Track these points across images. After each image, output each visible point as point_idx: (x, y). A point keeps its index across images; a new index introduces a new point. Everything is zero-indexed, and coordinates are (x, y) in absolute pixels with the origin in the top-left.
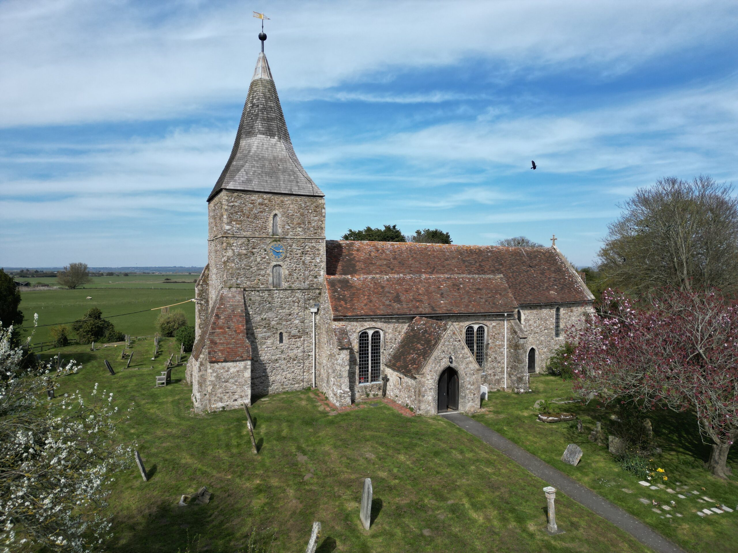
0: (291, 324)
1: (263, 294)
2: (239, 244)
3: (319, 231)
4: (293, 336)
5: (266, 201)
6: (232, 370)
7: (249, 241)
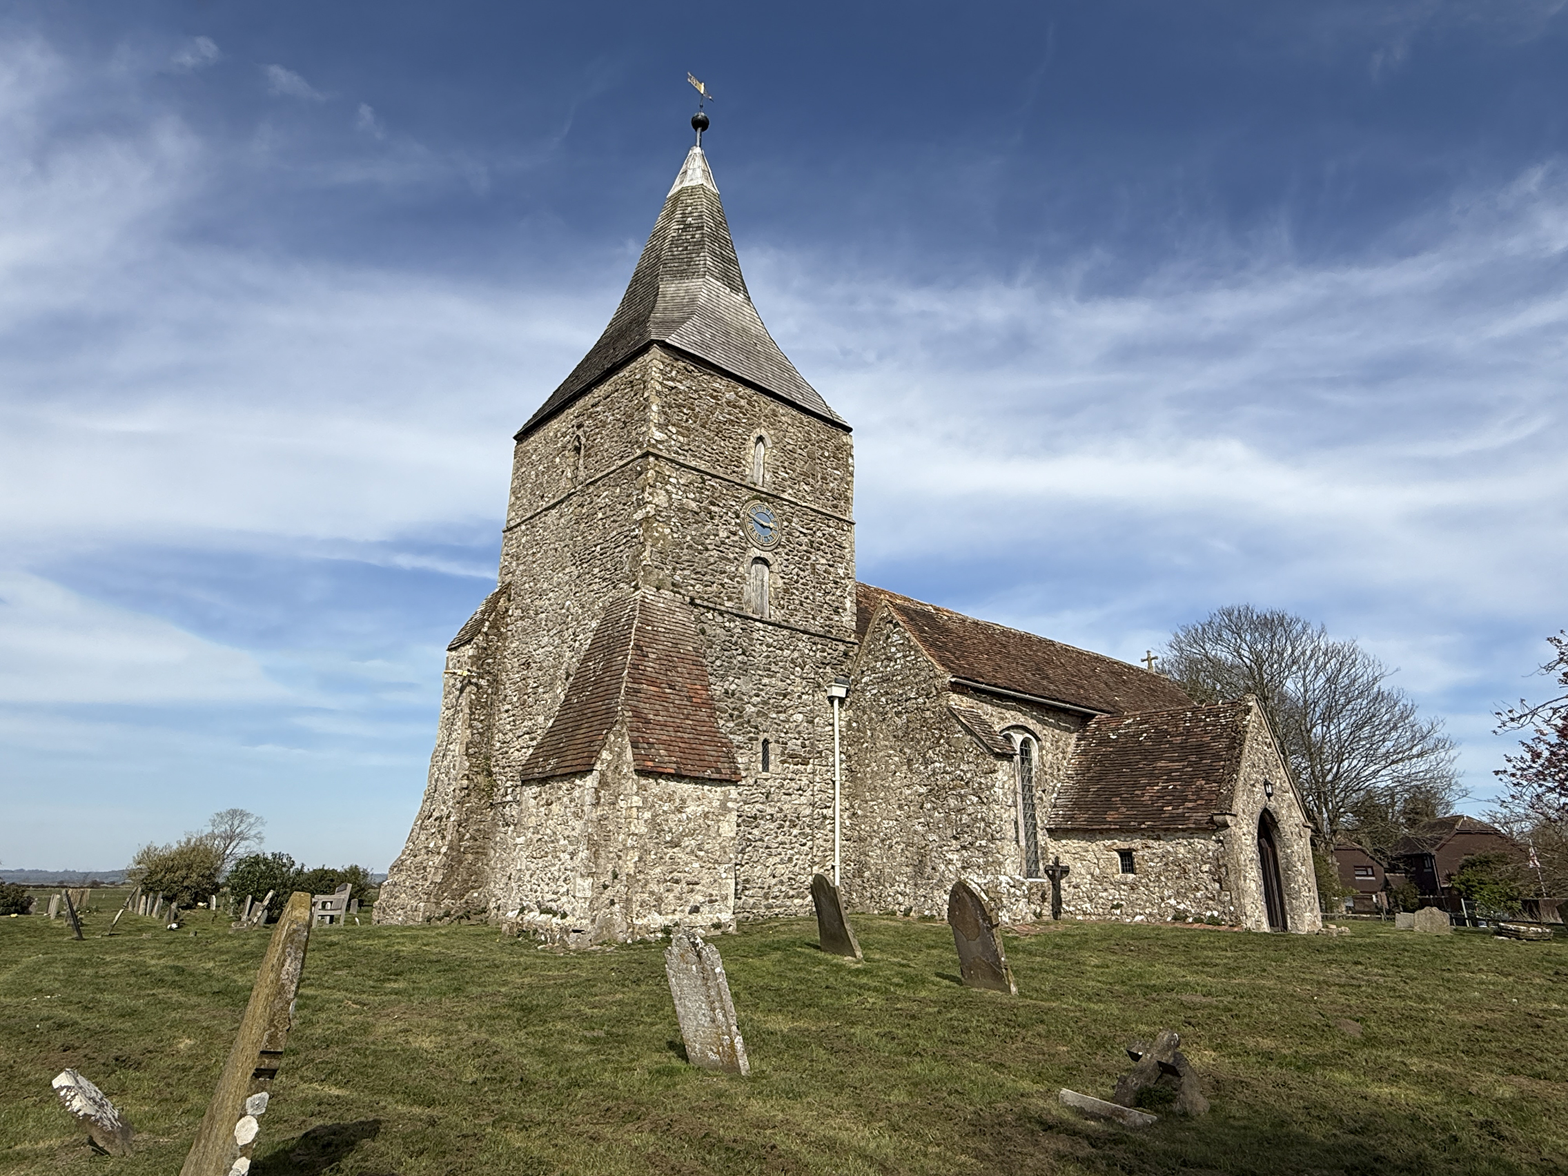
0: (787, 721)
1: (732, 625)
2: (682, 481)
3: (842, 503)
4: (791, 756)
5: (743, 402)
6: (691, 809)
7: (704, 482)
